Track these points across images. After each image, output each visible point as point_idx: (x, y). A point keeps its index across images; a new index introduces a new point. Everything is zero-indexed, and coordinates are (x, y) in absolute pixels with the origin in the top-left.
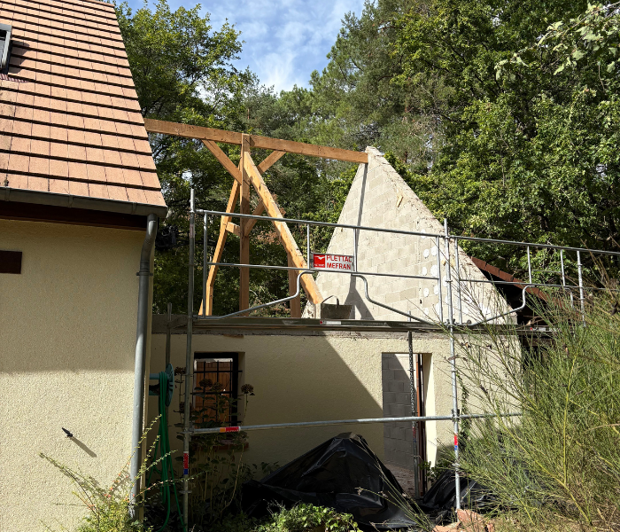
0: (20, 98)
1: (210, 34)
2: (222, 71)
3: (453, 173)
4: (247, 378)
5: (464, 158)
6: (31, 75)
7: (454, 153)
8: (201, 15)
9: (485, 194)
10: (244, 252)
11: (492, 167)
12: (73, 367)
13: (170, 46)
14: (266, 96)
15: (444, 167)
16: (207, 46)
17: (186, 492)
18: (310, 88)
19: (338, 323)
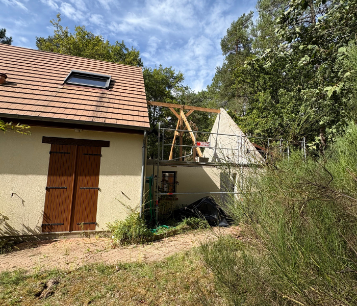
0: (112, 97)
1: (175, 75)
2: (179, 86)
3: (251, 116)
4: (177, 180)
5: (255, 111)
6: (115, 90)
7: (251, 110)
8: (172, 69)
9: (260, 123)
10: (181, 141)
11: (264, 114)
12: (124, 174)
13: (163, 79)
14: (193, 94)
15: (248, 114)
16: (174, 79)
17: (157, 211)
18: (207, 90)
19: (205, 163)
